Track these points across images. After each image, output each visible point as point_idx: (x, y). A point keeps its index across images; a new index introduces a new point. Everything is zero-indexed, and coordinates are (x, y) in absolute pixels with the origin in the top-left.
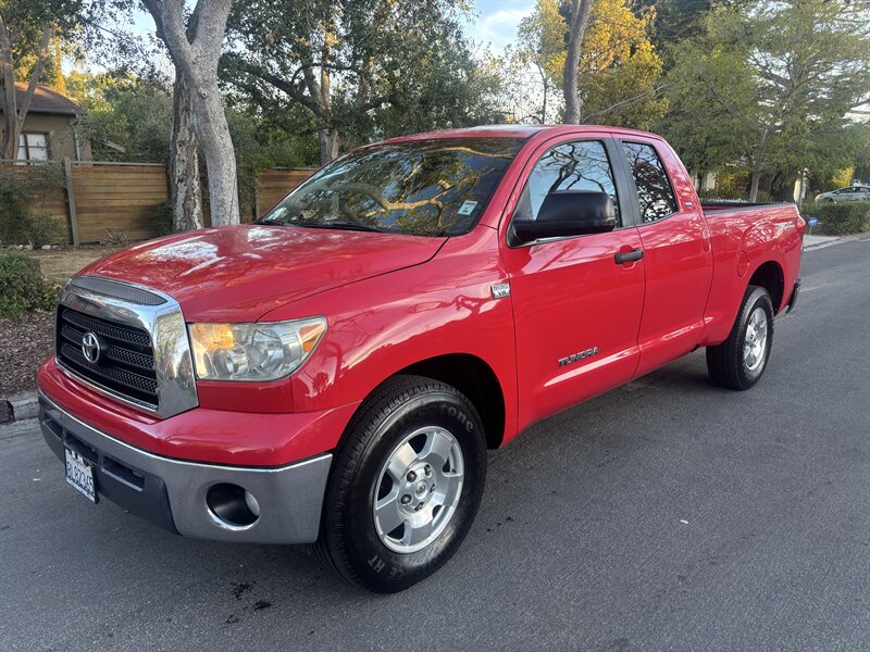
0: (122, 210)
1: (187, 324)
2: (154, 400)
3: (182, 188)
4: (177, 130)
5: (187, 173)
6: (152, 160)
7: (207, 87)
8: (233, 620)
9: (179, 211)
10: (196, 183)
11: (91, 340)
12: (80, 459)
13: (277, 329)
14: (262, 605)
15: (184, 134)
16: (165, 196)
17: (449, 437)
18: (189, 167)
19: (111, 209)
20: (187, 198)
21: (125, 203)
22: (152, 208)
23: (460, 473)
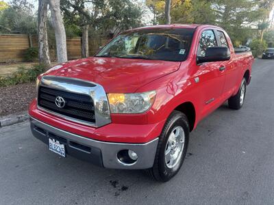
0: (13, 51)
1: (106, 94)
2: (93, 121)
3: (42, 44)
4: (39, 23)
5: (44, 38)
6: (23, 33)
7: (56, 8)
8: (117, 195)
9: (41, 52)
10: (47, 42)
11: (60, 99)
12: (58, 142)
13: (142, 95)
14: (124, 188)
15: (42, 24)
16: (28, 47)
17: (182, 129)
18: (44, 36)
19: (10, 51)
20: (44, 47)
21: (14, 49)
22: (24, 51)
23: (183, 141)
